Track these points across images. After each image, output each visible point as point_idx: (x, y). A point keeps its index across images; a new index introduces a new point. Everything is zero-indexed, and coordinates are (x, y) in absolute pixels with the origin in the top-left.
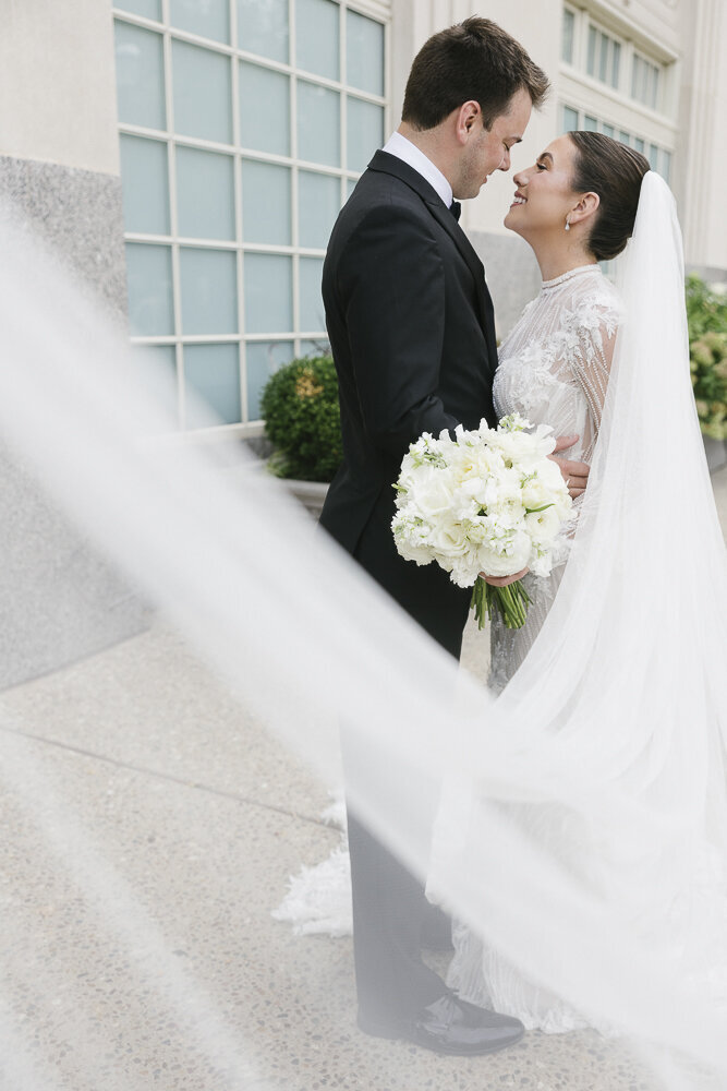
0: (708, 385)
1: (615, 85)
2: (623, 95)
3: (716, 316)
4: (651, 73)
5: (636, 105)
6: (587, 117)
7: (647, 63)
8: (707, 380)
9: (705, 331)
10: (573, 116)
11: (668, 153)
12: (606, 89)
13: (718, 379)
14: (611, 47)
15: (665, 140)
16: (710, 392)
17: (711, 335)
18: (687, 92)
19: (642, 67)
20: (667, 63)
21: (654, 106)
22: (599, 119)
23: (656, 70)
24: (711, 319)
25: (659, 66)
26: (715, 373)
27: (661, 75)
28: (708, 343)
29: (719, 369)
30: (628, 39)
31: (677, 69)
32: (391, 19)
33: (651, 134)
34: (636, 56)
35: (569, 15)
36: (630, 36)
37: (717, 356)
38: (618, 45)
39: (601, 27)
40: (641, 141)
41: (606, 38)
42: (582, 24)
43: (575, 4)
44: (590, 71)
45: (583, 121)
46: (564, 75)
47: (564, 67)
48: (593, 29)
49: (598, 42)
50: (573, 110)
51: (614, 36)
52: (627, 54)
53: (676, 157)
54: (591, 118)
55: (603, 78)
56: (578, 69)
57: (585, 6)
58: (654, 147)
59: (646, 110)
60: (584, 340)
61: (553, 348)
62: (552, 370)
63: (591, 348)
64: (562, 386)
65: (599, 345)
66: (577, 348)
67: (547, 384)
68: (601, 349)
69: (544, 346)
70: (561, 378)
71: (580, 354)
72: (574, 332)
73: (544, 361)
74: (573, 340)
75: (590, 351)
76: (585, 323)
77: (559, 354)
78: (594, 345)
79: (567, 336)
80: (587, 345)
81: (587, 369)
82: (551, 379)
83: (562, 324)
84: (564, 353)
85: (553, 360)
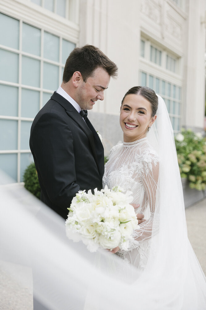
0: (195, 170)
1: (160, 64)
2: (163, 68)
3: (198, 145)
4: (173, 61)
5: (168, 71)
7: (171, 58)
8: (195, 168)
9: (193, 150)
10: (145, 75)
11: (180, 88)
12: (157, 66)
13: (199, 168)
14: (158, 54)
15: (179, 83)
16: (196, 172)
17: (195, 152)
19: (169, 59)
20: (178, 58)
21: (174, 71)
22: (155, 76)
23: (175, 60)
24: (196, 146)
26: (197, 165)
28: (195, 155)
29: (199, 164)
31: (182, 61)
32: (79, 42)
33: (173, 81)
34: (167, 56)
35: (143, 42)
36: (165, 49)
37: (198, 159)
38: (160, 52)
39: (155, 46)
40: (170, 84)
41: (156, 49)
42: (148, 45)
43: (145, 38)
44: (151, 60)
45: (148, 77)
46: (141, 62)
47: (141, 59)
48: (152, 47)
49: (154, 51)
50: (144, 73)
51: (159, 49)
52: (164, 55)
53: (183, 89)
54: (151, 76)
55: (155, 62)
56: (147, 60)
57: (149, 39)
58: (175, 86)
59: (172, 73)
60: (145, 166)
61: (133, 169)
62: (133, 178)
63: (148, 169)
64: (136, 183)
65: (151, 169)
66: (142, 169)
67: (130, 182)
68: (152, 171)
69: (129, 167)
70: (136, 180)
71: (143, 171)
72: (141, 163)
73: (129, 173)
74: (140, 166)
75: (147, 171)
76: (146, 160)
77: (135, 171)
78: (149, 169)
79: (138, 164)
80: (146, 168)
81: (145, 177)
82: (132, 180)
83: (136, 159)
84: (137, 171)
85: (133, 173)
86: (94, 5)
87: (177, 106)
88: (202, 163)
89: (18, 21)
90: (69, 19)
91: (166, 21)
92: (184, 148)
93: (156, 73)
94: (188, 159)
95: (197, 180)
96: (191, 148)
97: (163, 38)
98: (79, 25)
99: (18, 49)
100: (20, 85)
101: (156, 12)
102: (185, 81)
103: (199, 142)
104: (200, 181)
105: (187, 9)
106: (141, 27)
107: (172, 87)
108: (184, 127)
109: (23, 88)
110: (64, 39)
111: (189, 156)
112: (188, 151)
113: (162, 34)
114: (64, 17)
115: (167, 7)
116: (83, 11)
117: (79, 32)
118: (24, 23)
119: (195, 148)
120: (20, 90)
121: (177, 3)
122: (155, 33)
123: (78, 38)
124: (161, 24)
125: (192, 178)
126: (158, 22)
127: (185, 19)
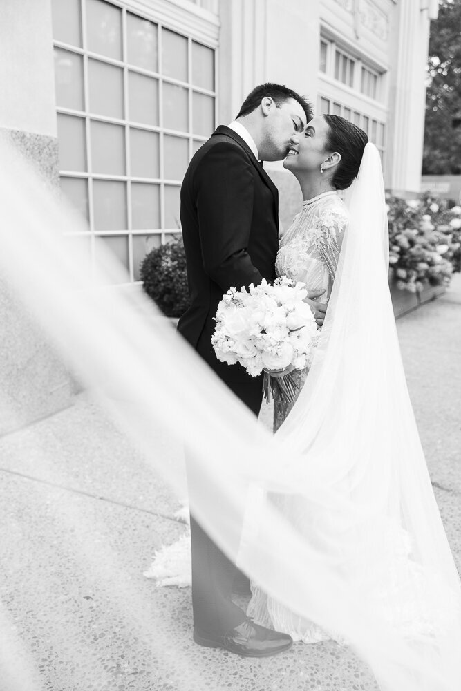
0: (407, 260)
1: (351, 85)
2: (356, 90)
3: (411, 220)
4: (372, 79)
5: (364, 97)
6: (335, 104)
7: (370, 73)
8: (406, 257)
9: (404, 229)
10: (326, 103)
11: (383, 125)
12: (346, 87)
13: (412, 256)
14: (348, 65)
15: (381, 118)
16: (408, 264)
17: (408, 231)
18: (393, 89)
19: (367, 75)
20: (382, 73)
21: (374, 97)
22: (343, 106)
23: (375, 77)
24: (409, 221)
25: (377, 74)
26: (410, 253)
27: (379, 79)
28: (406, 236)
29: (413, 250)
30: (359, 59)
31: (387, 76)
33: (372, 116)
34: (363, 69)
35: (324, 45)
37: (412, 243)
38: (352, 63)
39: (342, 52)
40: (366, 117)
41: (345, 58)
42: (331, 50)
43: (327, 38)
44: (337, 77)
45: (332, 105)
46: (321, 79)
47: (321, 74)
48: (338, 53)
49: (341, 60)
50: (326, 100)
51: (350, 57)
52: (358, 67)
53: (387, 127)
54: (337, 105)
55: (344, 81)
56: (329, 76)
57: (333, 40)
58: (374, 121)
59: (370, 100)
60: (325, 233)
62: (308, 252)
63: (329, 237)
66: (322, 238)
67: (305, 260)
68: (335, 239)
69: (303, 237)
71: (323, 242)
72: (320, 229)
73: (303, 246)
74: (319, 233)
75: (329, 240)
76: (325, 223)
78: (331, 236)
79: (316, 231)
80: (327, 236)
83: (313, 224)
84: (315, 241)
85: (308, 246)
88: (419, 249)
89: (120, 8)
90: (207, 8)
91: (363, 6)
93: (344, 101)
95: (409, 277)
96: (401, 226)
97: (357, 38)
102: (391, 113)
103: (414, 216)
104: (414, 278)
106: (321, 19)
107: (371, 124)
108: (389, 191)
111: (398, 237)
113: (355, 31)
119: (407, 225)
122: (344, 30)
124: (353, 13)
125: (402, 273)
126: (349, 8)
127: (395, 3)
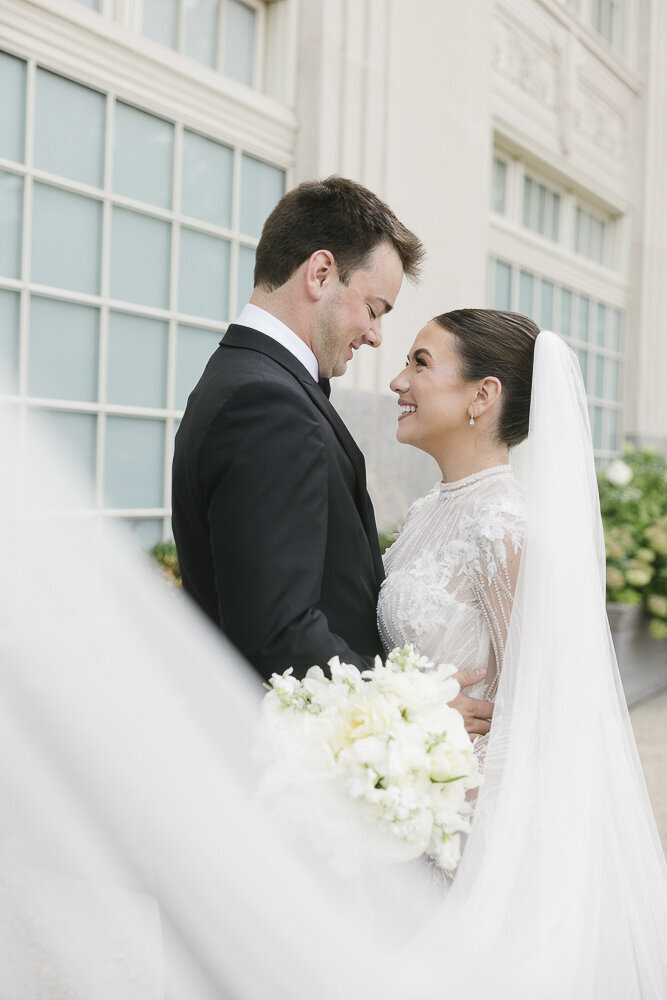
1: (555, 237)
2: (565, 248)
4: (597, 227)
5: (580, 260)
6: (522, 272)
7: (591, 218)
10: (505, 270)
11: (619, 312)
12: (545, 242)
14: (549, 202)
15: (615, 298)
18: (638, 248)
19: (585, 220)
20: (614, 216)
21: (601, 261)
22: (538, 276)
23: (603, 224)
25: (605, 219)
27: (608, 229)
30: (569, 191)
31: (626, 224)
32: (294, 165)
33: (598, 292)
34: (579, 210)
35: (500, 165)
36: (571, 188)
38: (557, 197)
39: (538, 178)
40: (586, 299)
41: (543, 189)
42: (516, 174)
43: (506, 153)
44: (526, 223)
45: (517, 277)
46: (494, 226)
47: (495, 218)
48: (528, 180)
49: (535, 194)
50: (505, 265)
51: (552, 187)
52: (568, 206)
53: (627, 317)
54: (527, 274)
55: (540, 230)
56: (512, 222)
57: (519, 155)
58: (602, 306)
59: (592, 265)
60: (485, 552)
61: (450, 561)
62: (450, 588)
63: (493, 563)
64: (462, 607)
65: (503, 560)
66: (477, 562)
67: (443, 604)
68: (505, 567)
69: (439, 557)
70: (460, 598)
71: (479, 569)
72: (474, 542)
73: (439, 576)
74: (472, 551)
75: (492, 567)
76: (487, 533)
77: (457, 568)
78: (497, 560)
79: (466, 546)
80: (488, 559)
81: (487, 588)
82: (449, 598)
83: (461, 531)
84: (464, 567)
85: (450, 575)
86: (344, 47)
87: (609, 371)
89: (103, 95)
90: (264, 91)
91: (576, 97)
92: (634, 507)
93: (542, 266)
94: (645, 544)
96: (656, 509)
97: (566, 153)
98: (295, 110)
99: (101, 185)
100: (105, 301)
101: (544, 69)
102: (634, 290)
105: (644, 61)
106: (496, 118)
107: (594, 310)
108: (632, 438)
109: (114, 312)
110: (247, 155)
111: (650, 533)
112: (644, 517)
113: (562, 141)
114: (250, 84)
115: (577, 56)
116: (308, 67)
117: (296, 132)
118: (119, 102)
120: (105, 315)
121: (610, 41)
122: (538, 135)
123: (292, 152)
124: (558, 110)
126: (550, 100)
127: (636, 93)
